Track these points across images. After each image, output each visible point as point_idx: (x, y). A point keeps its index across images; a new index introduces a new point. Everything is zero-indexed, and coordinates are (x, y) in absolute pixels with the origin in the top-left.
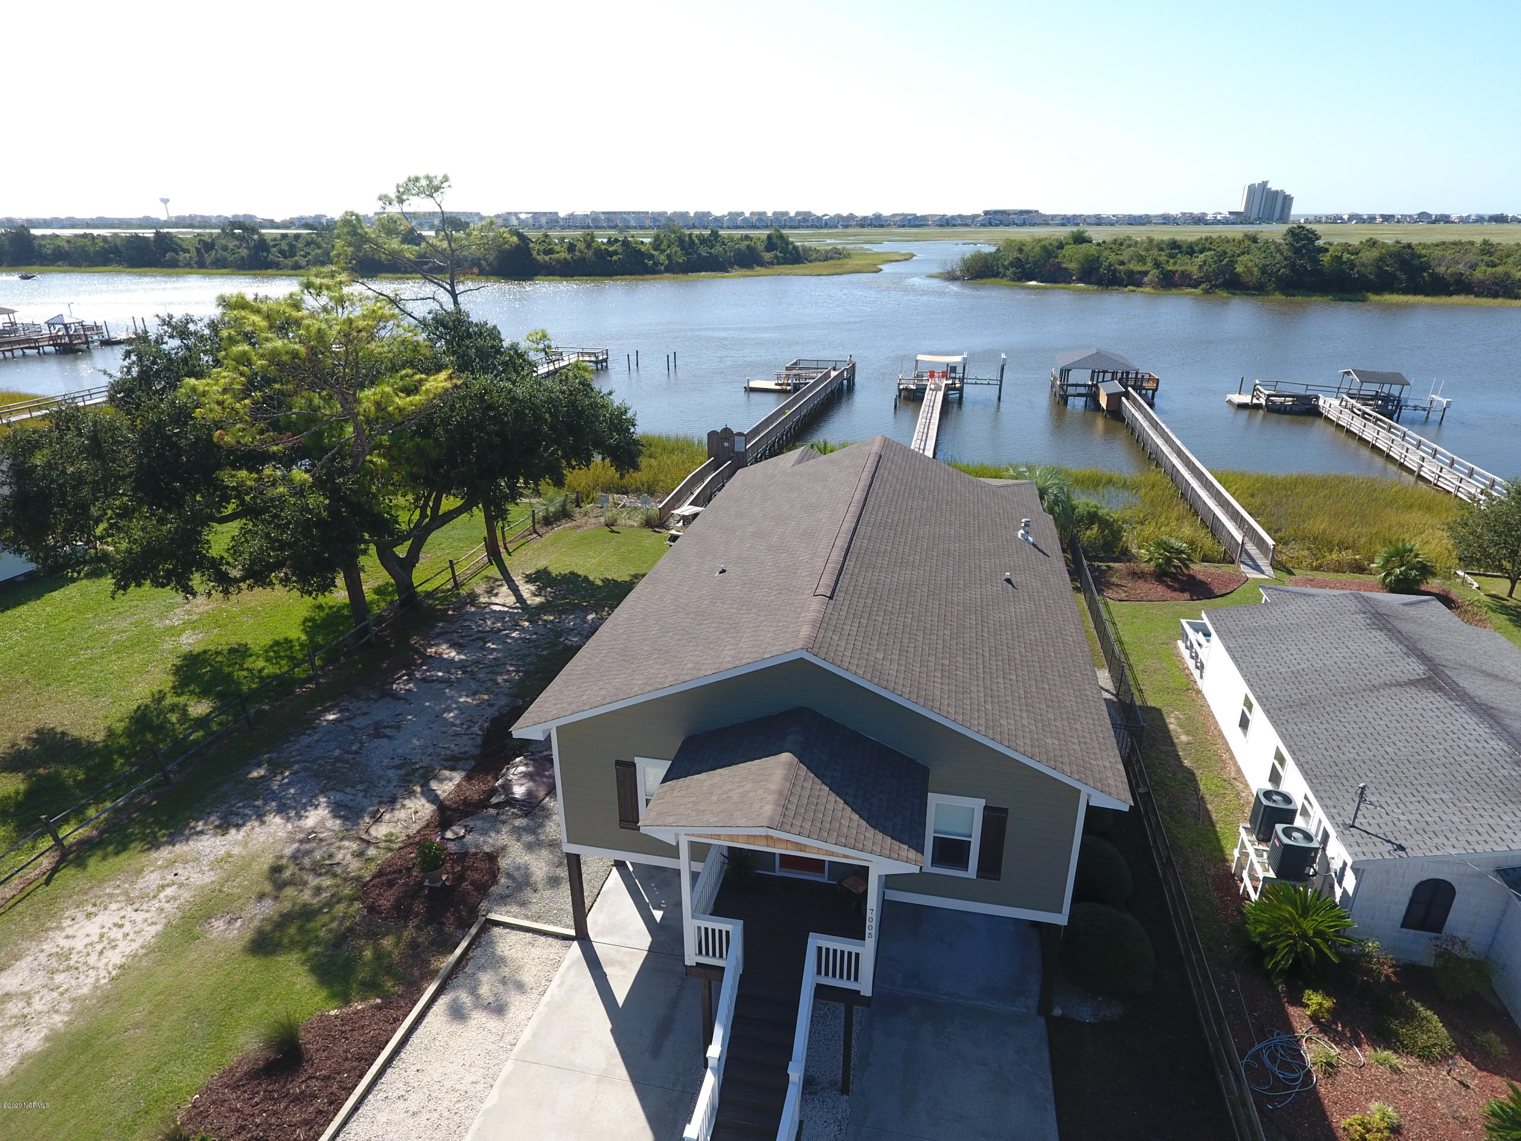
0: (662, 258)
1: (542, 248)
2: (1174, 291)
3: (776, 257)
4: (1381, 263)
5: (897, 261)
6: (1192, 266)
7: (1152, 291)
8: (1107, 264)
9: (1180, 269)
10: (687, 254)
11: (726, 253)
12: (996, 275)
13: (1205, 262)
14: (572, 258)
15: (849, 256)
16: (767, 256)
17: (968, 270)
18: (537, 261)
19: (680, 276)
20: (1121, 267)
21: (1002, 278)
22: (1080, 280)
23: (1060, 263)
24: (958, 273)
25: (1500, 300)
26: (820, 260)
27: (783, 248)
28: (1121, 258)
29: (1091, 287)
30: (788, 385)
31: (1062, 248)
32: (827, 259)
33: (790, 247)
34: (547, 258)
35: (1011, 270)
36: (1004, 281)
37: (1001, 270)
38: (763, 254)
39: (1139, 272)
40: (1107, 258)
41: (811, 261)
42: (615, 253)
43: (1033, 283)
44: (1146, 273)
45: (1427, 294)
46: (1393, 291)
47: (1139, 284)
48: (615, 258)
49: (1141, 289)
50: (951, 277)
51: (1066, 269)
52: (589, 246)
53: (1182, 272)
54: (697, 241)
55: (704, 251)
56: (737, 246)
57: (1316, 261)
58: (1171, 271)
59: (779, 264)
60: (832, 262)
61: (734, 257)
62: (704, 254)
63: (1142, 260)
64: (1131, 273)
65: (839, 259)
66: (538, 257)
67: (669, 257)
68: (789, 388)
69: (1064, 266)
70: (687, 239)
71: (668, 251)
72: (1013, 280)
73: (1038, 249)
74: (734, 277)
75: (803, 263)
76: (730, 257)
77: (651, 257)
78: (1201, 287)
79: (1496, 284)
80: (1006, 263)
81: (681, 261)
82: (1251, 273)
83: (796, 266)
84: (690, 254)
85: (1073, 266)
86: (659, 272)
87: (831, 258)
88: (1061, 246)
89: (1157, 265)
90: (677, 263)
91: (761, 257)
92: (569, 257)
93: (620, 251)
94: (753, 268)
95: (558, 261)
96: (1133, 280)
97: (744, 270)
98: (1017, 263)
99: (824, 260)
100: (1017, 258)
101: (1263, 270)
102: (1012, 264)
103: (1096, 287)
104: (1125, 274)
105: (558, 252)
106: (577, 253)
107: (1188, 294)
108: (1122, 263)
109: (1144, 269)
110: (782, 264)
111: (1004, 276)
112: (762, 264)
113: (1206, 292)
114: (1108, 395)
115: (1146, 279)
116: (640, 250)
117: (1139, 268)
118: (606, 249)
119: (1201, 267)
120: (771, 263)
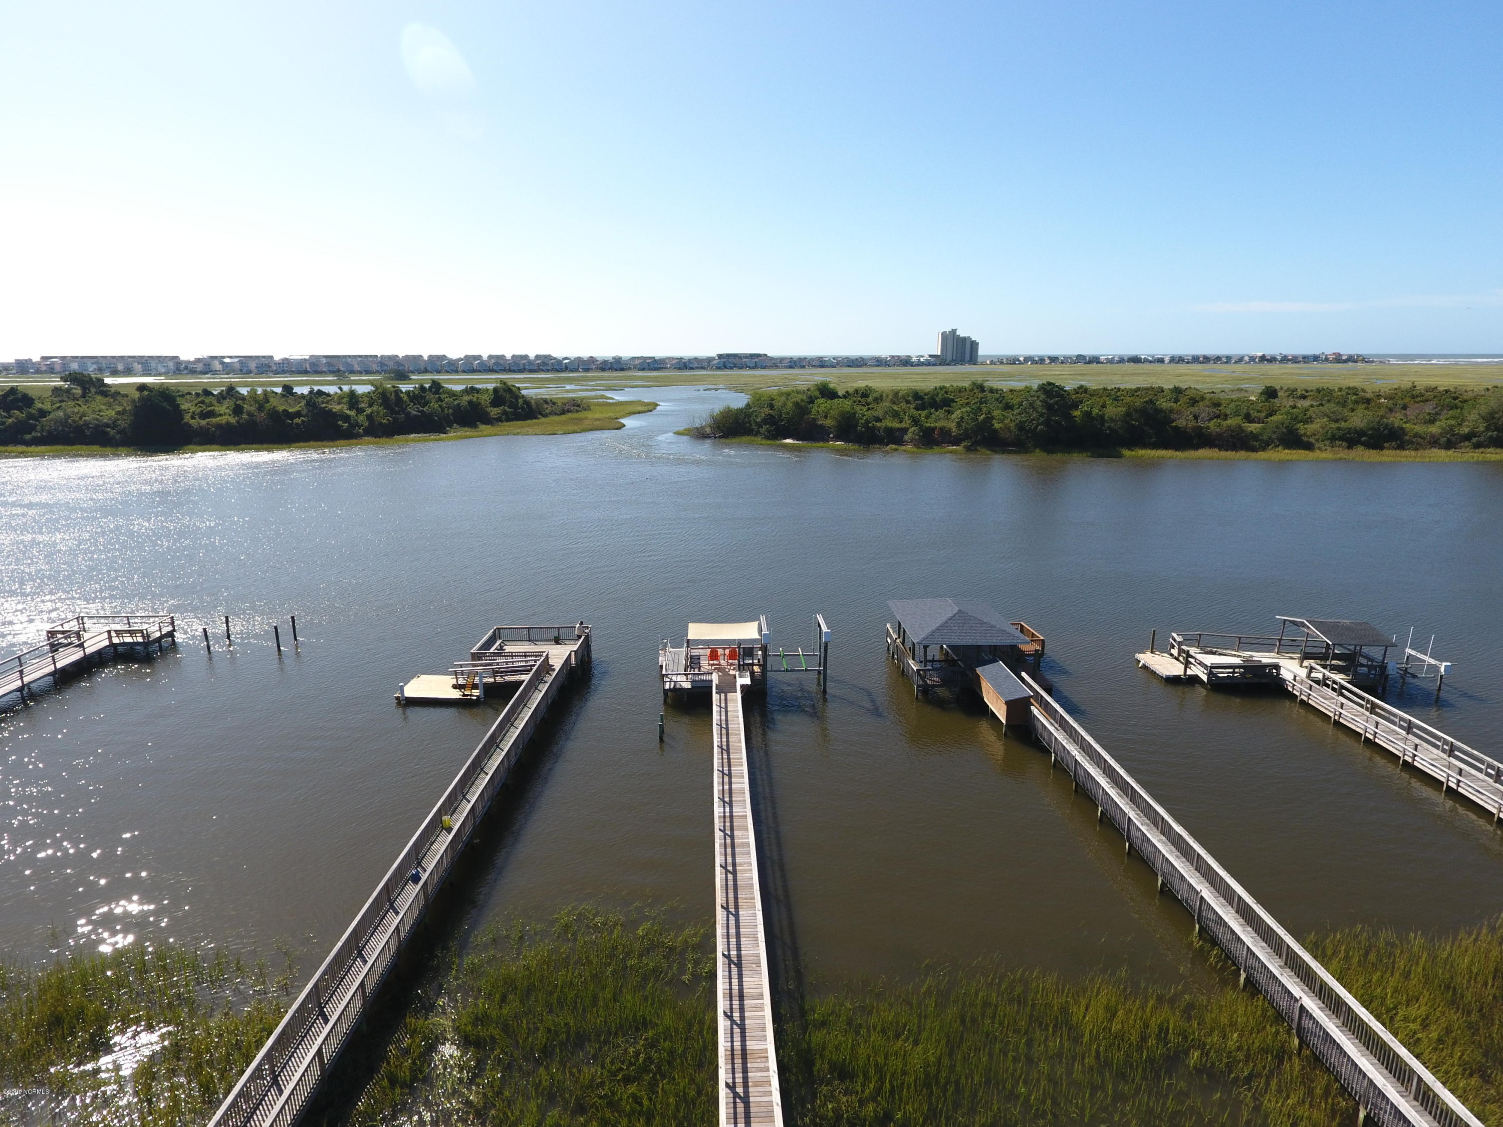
0: (361, 418)
1: (198, 410)
2: (936, 449)
3: (505, 413)
4: (1128, 418)
5: (639, 413)
6: (950, 422)
7: (916, 450)
8: (863, 422)
9: (938, 425)
10: (393, 412)
11: (443, 410)
12: (748, 432)
13: (962, 418)
14: (238, 422)
15: (587, 408)
16: (494, 412)
17: (718, 427)
18: (190, 426)
19: (383, 440)
20: (878, 424)
21: (756, 435)
22: (837, 438)
23: (814, 420)
24: (708, 430)
25: (1242, 454)
26: (556, 414)
27: (511, 402)
28: (876, 414)
29: (851, 446)
30: (475, 686)
31: (813, 402)
32: (563, 412)
33: (521, 401)
34: (203, 422)
35: (765, 428)
36: (758, 439)
37: (754, 427)
38: (489, 409)
39: (898, 429)
40: (864, 416)
41: (545, 416)
42: (298, 414)
43: (789, 441)
44: (905, 431)
45: (1177, 449)
46: (1144, 446)
47: (899, 442)
48: (297, 420)
49: (904, 448)
50: (699, 434)
51: (822, 426)
52: (261, 408)
53: (942, 429)
54: (405, 398)
55: (413, 410)
56: (456, 402)
57: (1070, 418)
58: (929, 428)
59: (508, 420)
60: (570, 415)
61: (453, 414)
62: (416, 413)
63: (896, 415)
64: (890, 431)
65: (578, 411)
66: (192, 422)
67: (369, 417)
68: (476, 692)
69: (820, 423)
70: (393, 396)
71: (369, 411)
72: (767, 438)
73: (790, 405)
74: (450, 439)
75: (537, 418)
76: (448, 414)
77: (347, 418)
78: (963, 444)
79: (1231, 436)
80: (759, 420)
81: (385, 421)
82: (1009, 428)
83: (528, 422)
84: (398, 413)
85: (829, 422)
86: (357, 436)
87: (569, 411)
88: (812, 400)
89: (915, 422)
90: (381, 424)
91: (487, 413)
92: (233, 420)
93: (303, 413)
94: (476, 426)
95: (219, 426)
96: (894, 438)
97: (465, 429)
98: (770, 420)
99: (561, 414)
100: (769, 414)
101: (1021, 426)
102: (765, 421)
103: (856, 447)
104: (884, 431)
105: (221, 415)
106: (245, 416)
107: (951, 452)
108: (878, 420)
109: (903, 425)
110: (512, 420)
111: (757, 434)
112: (488, 420)
113: (968, 449)
114: (1007, 703)
115: (906, 438)
116: (330, 410)
117: (896, 425)
118: (284, 410)
119: (958, 423)
120: (499, 420)
